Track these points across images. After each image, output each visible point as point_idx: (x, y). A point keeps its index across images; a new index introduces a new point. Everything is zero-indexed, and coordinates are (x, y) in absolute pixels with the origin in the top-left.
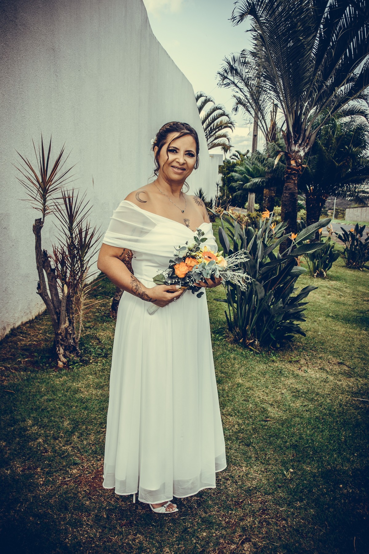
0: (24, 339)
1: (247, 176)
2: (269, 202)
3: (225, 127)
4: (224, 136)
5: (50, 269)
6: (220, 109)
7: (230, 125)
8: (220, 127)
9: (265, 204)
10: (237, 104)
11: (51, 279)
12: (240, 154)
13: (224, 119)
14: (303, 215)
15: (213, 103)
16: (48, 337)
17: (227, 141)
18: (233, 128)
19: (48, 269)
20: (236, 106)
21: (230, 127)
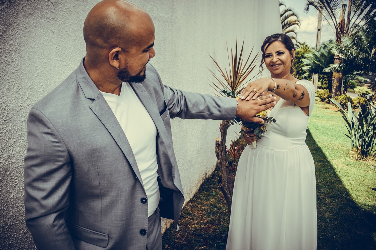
0: (192, 221)
1: (315, 61)
2: (337, 82)
3: (294, 24)
4: (292, 31)
5: (228, 163)
6: (290, 10)
7: (297, 22)
8: (290, 24)
9: (334, 83)
10: (308, 5)
11: (229, 172)
12: (300, 44)
13: (293, 18)
14: (359, 90)
15: (285, 6)
16: (212, 219)
17: (295, 35)
18: (299, 24)
19: (226, 162)
20: (307, 6)
21: (297, 24)
